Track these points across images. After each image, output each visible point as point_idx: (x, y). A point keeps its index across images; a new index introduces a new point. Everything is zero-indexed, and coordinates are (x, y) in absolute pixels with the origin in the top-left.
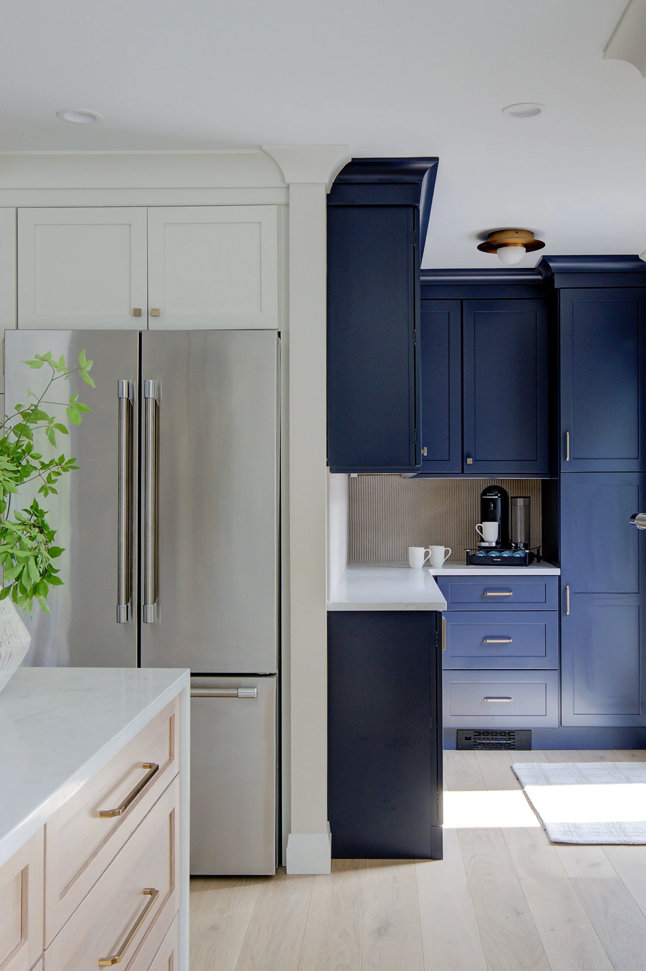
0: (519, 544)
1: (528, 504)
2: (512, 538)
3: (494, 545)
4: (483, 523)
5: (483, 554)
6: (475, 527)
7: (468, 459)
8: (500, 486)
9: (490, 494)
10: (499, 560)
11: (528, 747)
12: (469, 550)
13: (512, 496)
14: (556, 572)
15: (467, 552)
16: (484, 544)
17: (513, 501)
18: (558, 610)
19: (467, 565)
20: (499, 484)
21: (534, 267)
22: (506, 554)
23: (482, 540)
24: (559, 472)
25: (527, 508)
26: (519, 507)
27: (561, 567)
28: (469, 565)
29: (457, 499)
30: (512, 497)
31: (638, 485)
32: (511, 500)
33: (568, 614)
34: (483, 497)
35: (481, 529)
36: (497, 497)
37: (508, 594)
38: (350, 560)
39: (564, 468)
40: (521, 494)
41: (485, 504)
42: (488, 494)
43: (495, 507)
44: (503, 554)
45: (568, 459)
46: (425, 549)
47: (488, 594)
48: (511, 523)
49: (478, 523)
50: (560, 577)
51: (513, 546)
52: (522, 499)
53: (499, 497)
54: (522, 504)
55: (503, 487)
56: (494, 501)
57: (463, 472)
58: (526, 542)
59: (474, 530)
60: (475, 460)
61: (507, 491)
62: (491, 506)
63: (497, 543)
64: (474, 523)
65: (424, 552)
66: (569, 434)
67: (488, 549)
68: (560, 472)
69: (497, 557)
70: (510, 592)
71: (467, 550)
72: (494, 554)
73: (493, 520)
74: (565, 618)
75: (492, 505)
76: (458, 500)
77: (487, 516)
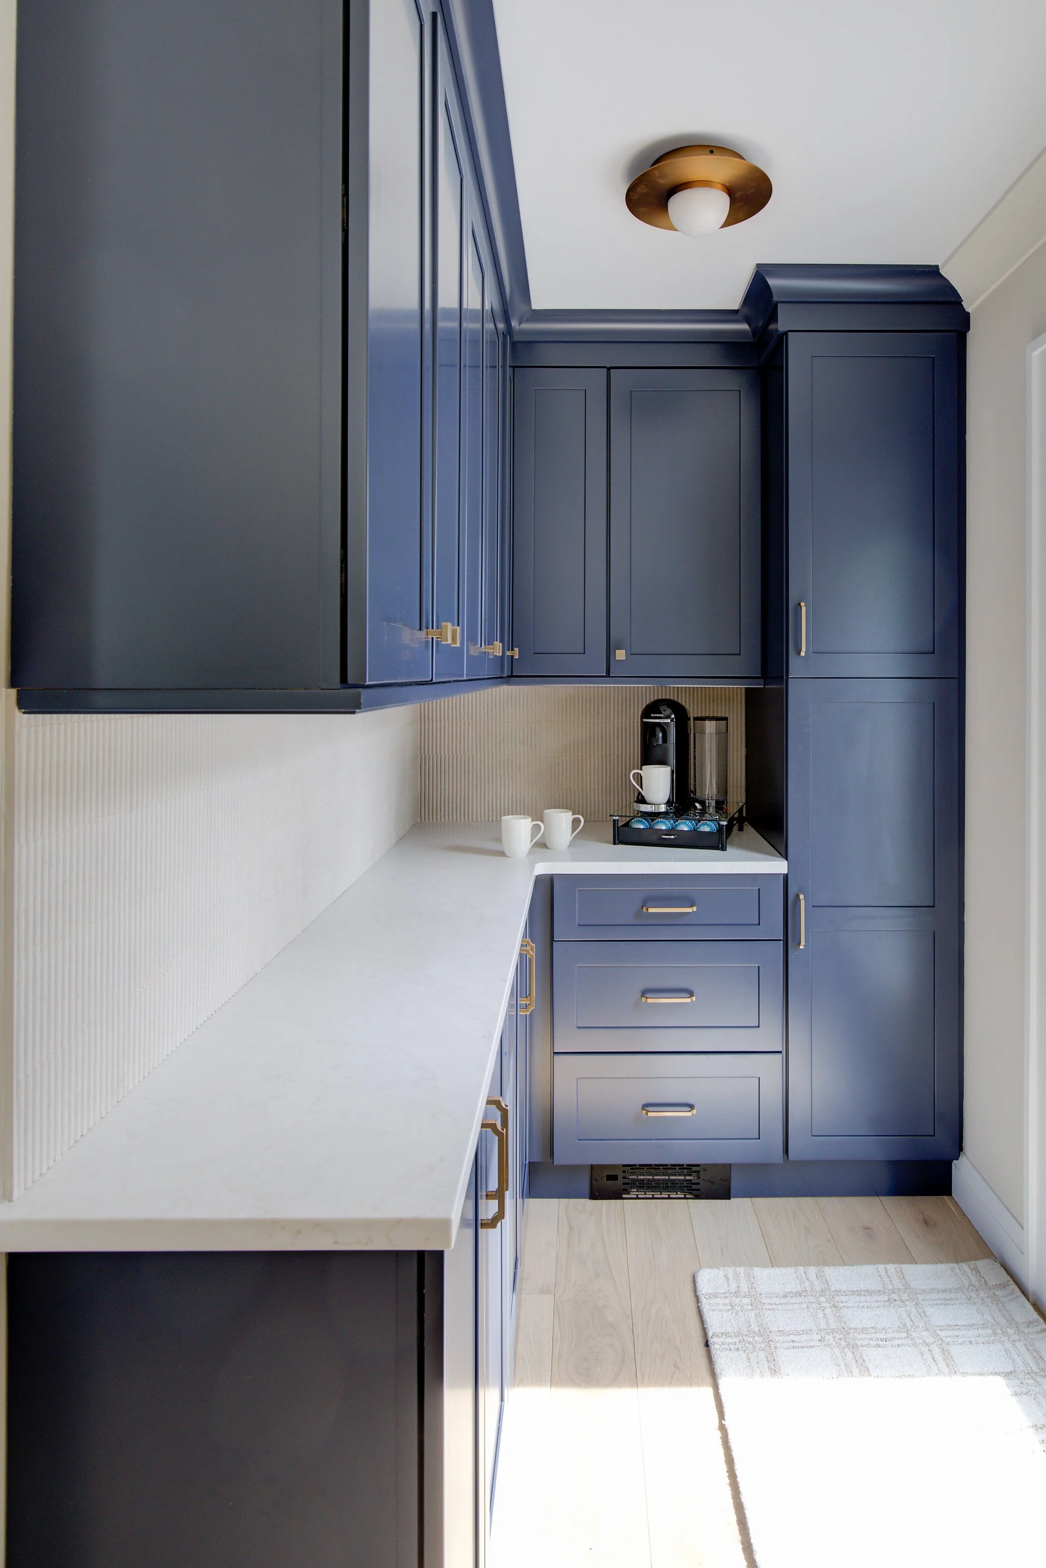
0: (707, 801)
1: (723, 729)
2: (695, 789)
3: (663, 808)
4: (643, 767)
5: (644, 823)
6: (630, 778)
7: (617, 651)
8: (676, 699)
9: (657, 715)
10: (672, 837)
11: (724, 1194)
12: (617, 818)
13: (695, 716)
14: (779, 866)
15: (614, 821)
16: (644, 808)
17: (695, 723)
18: (782, 938)
19: (614, 843)
20: (674, 697)
21: (737, 309)
22: (685, 826)
23: (641, 800)
24: (785, 677)
25: (723, 738)
26: (707, 737)
27: (789, 858)
28: (618, 844)
29: (602, 718)
30: (696, 719)
31: (934, 703)
32: (694, 722)
33: (802, 947)
34: (645, 720)
35: (640, 779)
36: (669, 721)
37: (689, 910)
38: (421, 820)
39: (796, 668)
40: (711, 711)
41: (648, 732)
42: (652, 715)
43: (665, 739)
44: (679, 824)
45: (803, 654)
46: (532, 821)
47: (651, 910)
48: (695, 763)
49: (634, 769)
50: (786, 877)
51: (696, 808)
52: (714, 723)
53: (672, 720)
54: (713, 730)
55: (680, 701)
56: (663, 728)
57: (608, 675)
58: (721, 799)
59: (628, 779)
60: (630, 654)
61: (687, 707)
62: (658, 736)
63: (669, 803)
64: (628, 768)
65: (531, 826)
66: (806, 606)
67: (654, 816)
68: (788, 677)
69: (668, 832)
70: (692, 906)
71: (614, 818)
72: (663, 825)
73: (663, 762)
74: (796, 953)
75: (661, 735)
76: (604, 720)
77: (649, 756)
